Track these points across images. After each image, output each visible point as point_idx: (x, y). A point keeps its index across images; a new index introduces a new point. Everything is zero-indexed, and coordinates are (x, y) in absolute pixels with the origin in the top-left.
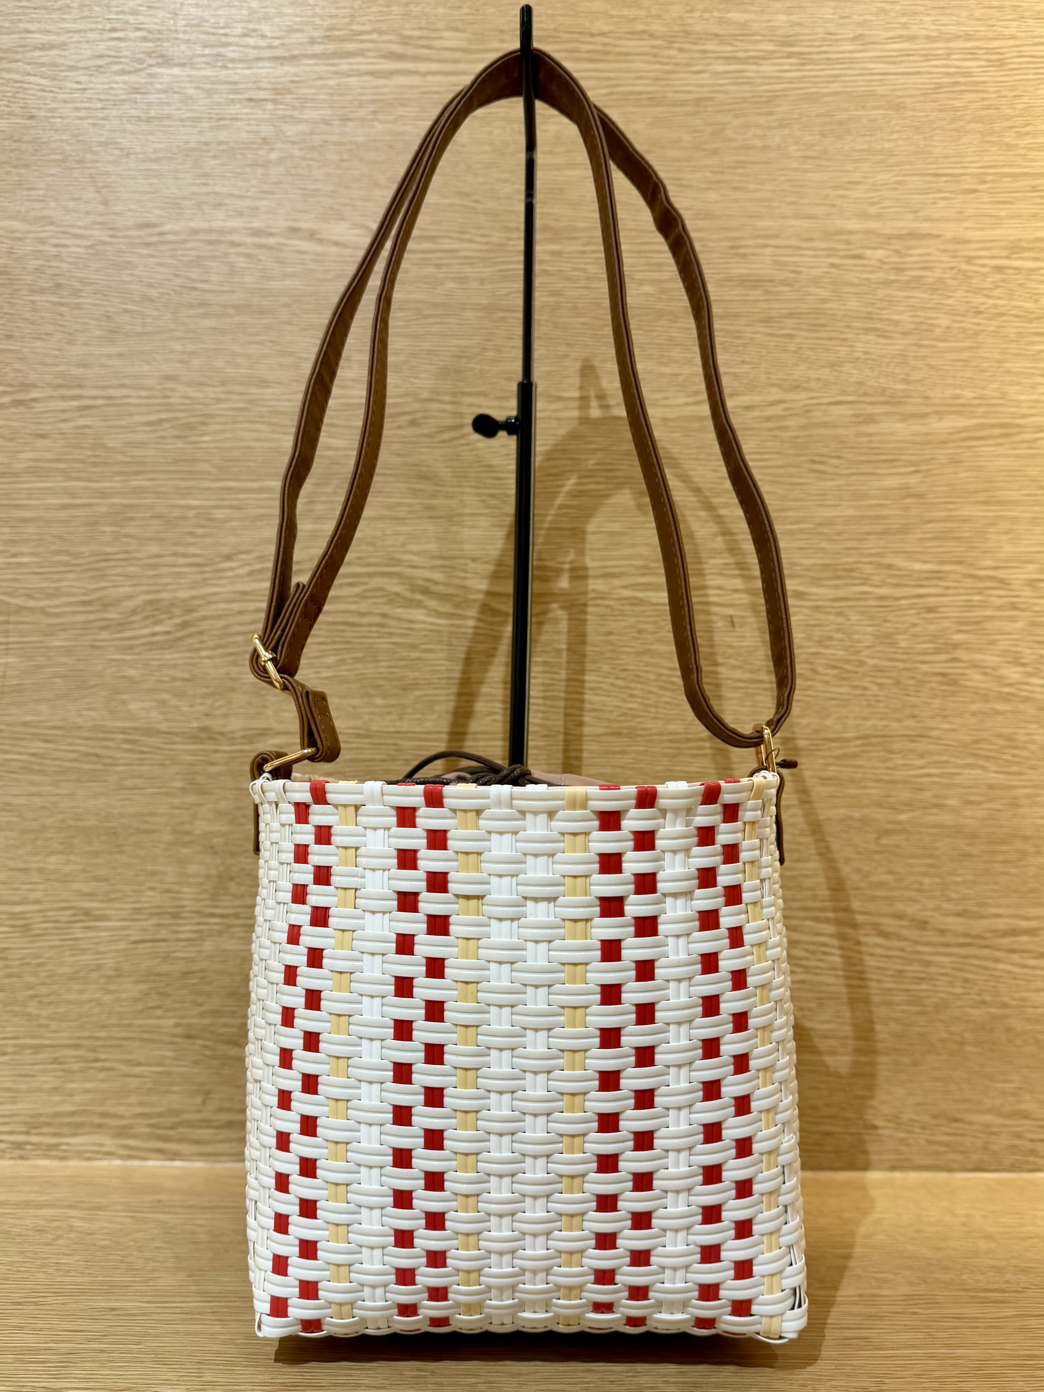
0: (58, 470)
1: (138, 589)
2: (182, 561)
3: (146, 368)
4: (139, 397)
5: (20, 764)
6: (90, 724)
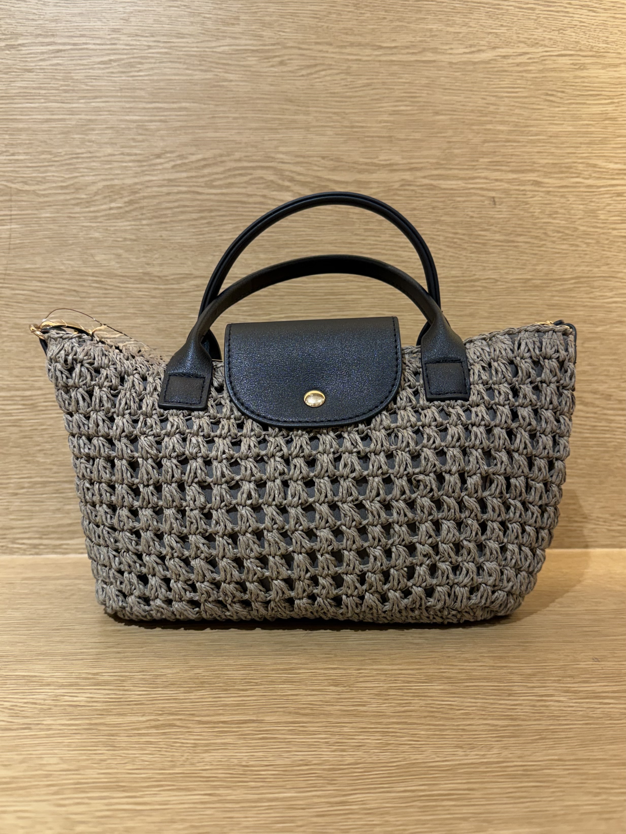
0: (39, 95)
1: (99, 178)
2: (128, 158)
3: (99, 23)
4: (94, 44)
5: (23, 297)
6: (70, 270)
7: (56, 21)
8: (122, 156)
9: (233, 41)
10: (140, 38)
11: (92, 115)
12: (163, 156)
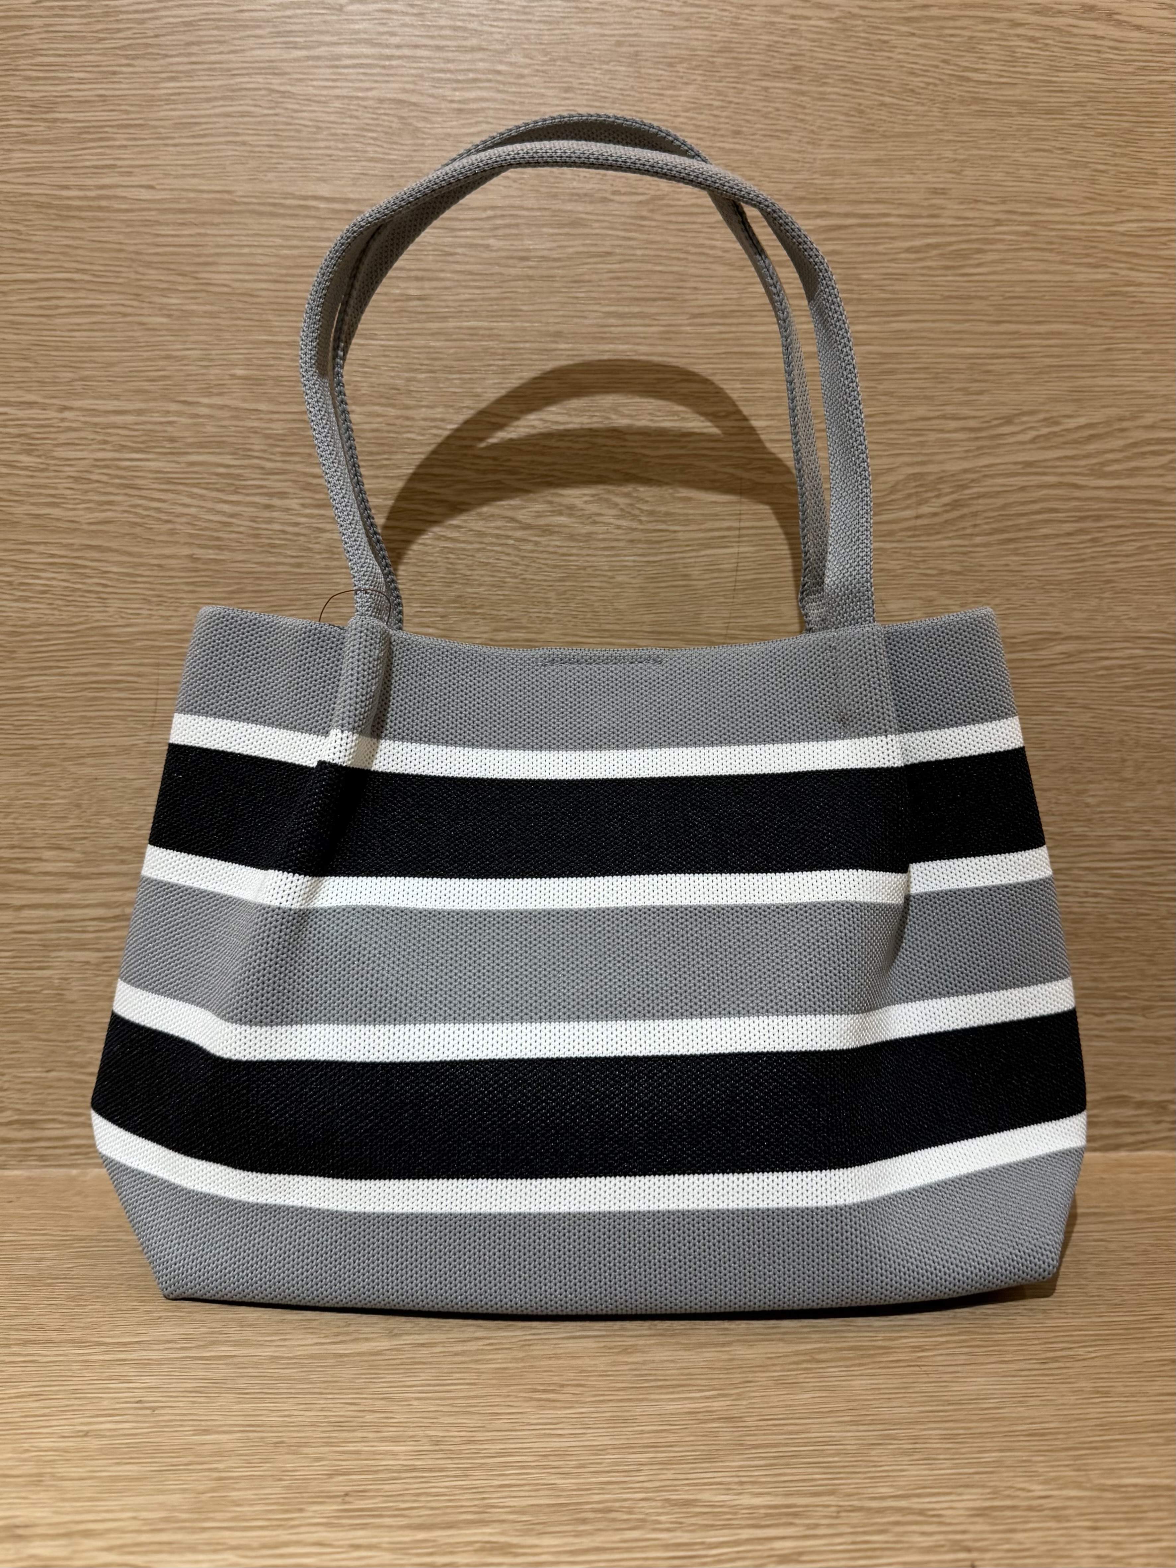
7: (834, 174)
8: (943, 422)
9: (1146, 214)
10: (980, 206)
11: (891, 346)
12: (1017, 421)
